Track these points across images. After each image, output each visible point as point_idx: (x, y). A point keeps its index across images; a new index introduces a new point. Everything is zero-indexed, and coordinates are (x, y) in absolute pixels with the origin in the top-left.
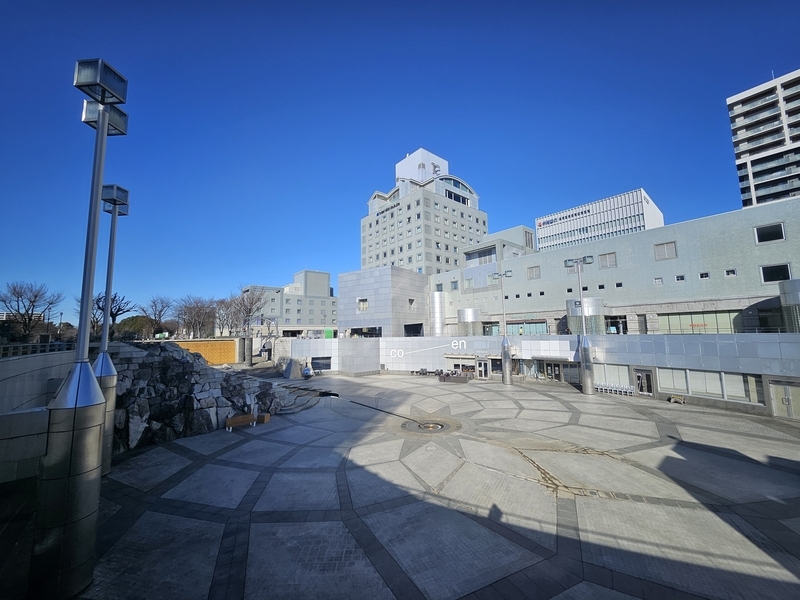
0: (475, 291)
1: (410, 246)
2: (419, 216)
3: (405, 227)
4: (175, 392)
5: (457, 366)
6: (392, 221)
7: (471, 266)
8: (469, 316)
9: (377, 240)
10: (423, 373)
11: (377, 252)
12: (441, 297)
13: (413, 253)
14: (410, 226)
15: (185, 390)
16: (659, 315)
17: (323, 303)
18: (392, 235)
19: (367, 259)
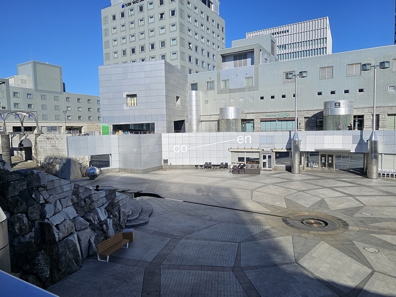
0: (231, 91)
1: (163, 44)
2: (173, 13)
3: (157, 23)
4: (25, 220)
5: (241, 159)
6: (141, 15)
7: (226, 68)
8: (231, 114)
9: (123, 34)
10: (208, 166)
11: (124, 47)
12: (196, 95)
13: (167, 51)
14: (162, 23)
15: (36, 215)
16: (389, 115)
17: (56, 98)
18: (141, 30)
19: (111, 54)
